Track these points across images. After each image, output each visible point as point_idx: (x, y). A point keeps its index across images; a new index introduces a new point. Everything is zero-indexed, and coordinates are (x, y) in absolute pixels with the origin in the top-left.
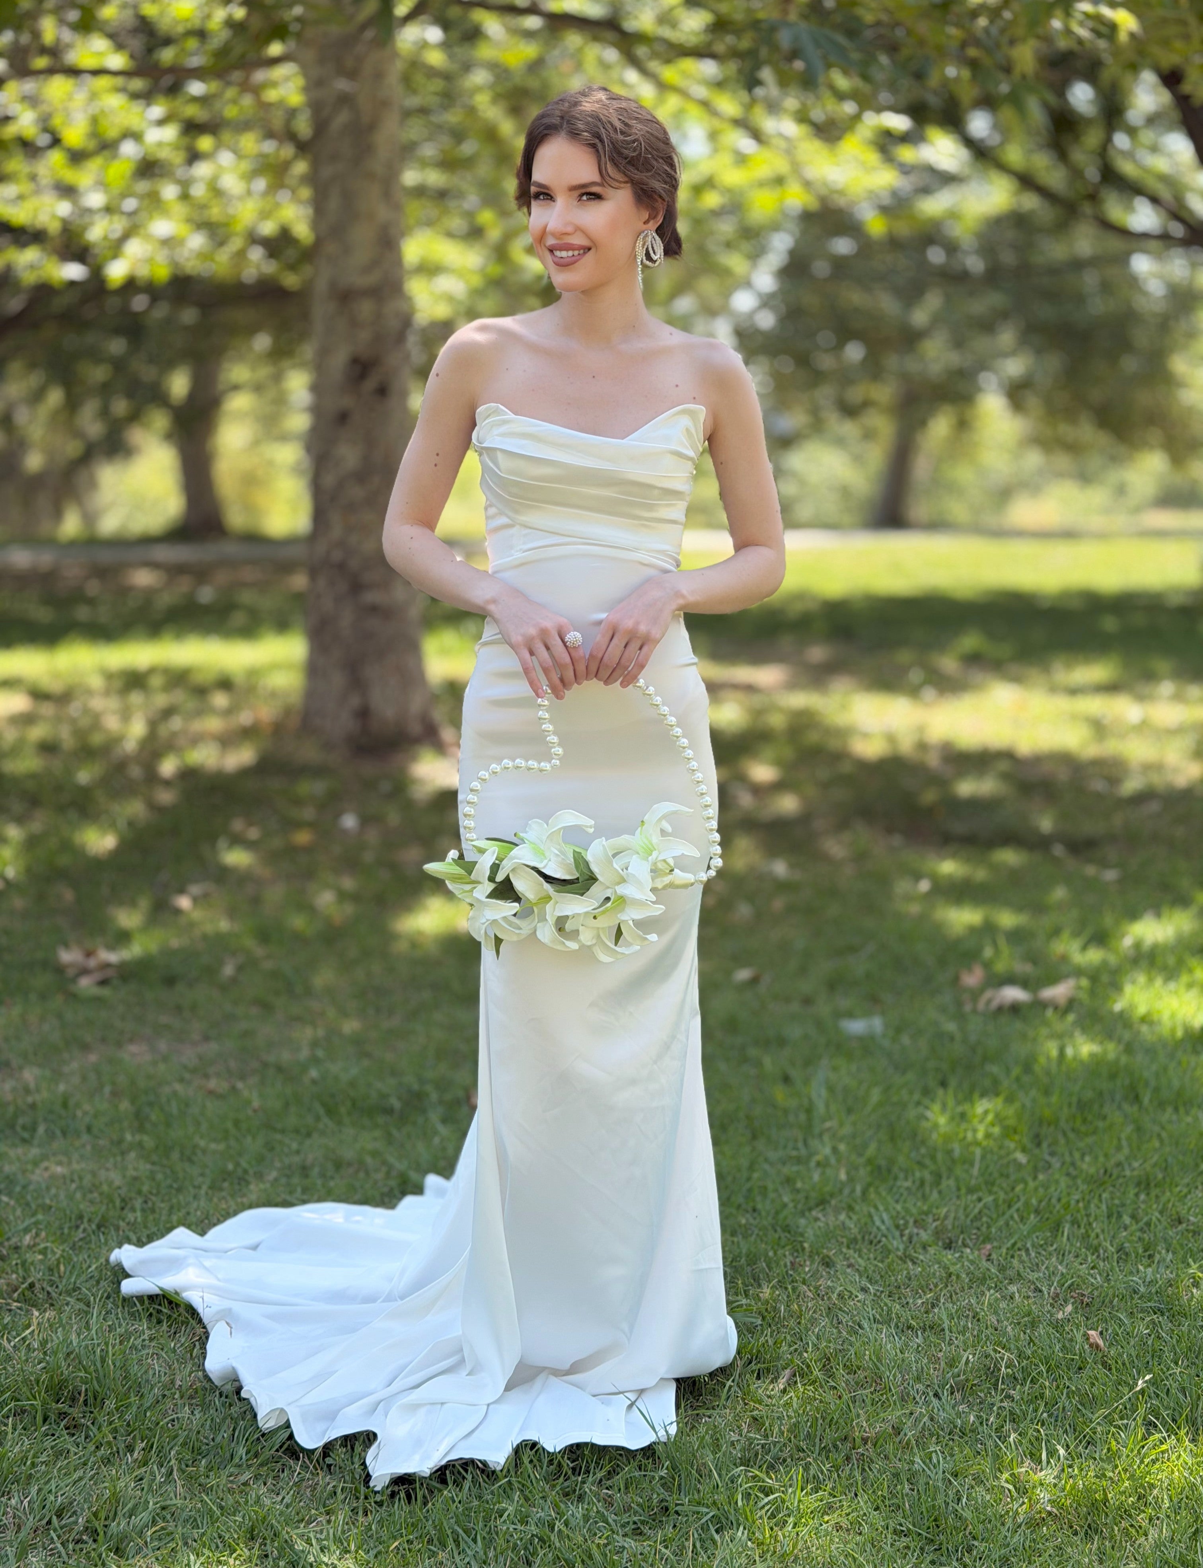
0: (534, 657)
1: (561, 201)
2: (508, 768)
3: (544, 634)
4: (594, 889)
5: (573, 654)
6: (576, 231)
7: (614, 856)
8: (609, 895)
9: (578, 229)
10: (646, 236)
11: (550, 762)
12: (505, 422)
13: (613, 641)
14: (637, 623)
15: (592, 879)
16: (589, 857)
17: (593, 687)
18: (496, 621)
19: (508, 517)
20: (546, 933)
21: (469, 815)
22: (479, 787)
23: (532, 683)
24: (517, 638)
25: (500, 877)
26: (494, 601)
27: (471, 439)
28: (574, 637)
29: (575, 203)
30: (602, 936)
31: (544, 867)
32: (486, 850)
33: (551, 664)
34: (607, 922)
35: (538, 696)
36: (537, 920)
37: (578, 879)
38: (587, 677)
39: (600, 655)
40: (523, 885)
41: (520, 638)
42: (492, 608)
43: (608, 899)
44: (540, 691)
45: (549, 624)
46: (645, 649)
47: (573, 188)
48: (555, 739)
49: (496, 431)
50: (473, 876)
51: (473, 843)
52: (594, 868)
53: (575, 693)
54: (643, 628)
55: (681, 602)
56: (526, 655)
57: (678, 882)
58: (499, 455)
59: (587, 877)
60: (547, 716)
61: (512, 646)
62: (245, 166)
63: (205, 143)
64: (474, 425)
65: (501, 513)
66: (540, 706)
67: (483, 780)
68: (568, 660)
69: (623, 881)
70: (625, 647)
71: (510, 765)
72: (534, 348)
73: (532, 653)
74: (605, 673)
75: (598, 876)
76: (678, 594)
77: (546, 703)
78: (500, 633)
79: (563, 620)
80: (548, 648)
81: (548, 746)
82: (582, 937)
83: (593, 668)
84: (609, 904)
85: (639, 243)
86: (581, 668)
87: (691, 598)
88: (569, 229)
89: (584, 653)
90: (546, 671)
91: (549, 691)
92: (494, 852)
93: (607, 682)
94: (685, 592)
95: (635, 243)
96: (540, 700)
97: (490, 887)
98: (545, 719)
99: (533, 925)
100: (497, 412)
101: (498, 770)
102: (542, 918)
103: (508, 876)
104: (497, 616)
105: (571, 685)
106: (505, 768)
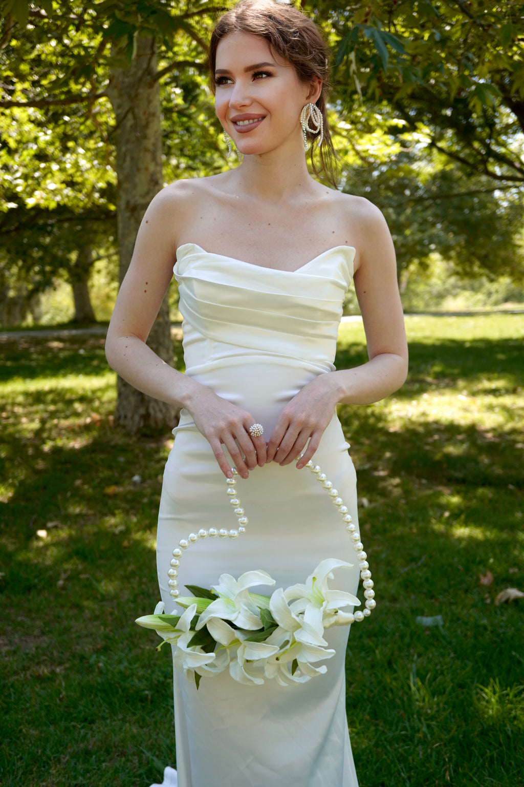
0: (223, 445)
1: (239, 82)
2: (204, 536)
3: (232, 426)
4: (276, 633)
5: (257, 442)
6: (252, 103)
7: (290, 604)
8: (287, 638)
9: (254, 101)
10: (308, 109)
11: (237, 529)
12: (199, 258)
13: (289, 429)
14: (309, 416)
15: (275, 625)
16: (272, 608)
17: (272, 468)
18: (192, 414)
19: (201, 332)
20: (237, 672)
21: (173, 576)
22: (180, 553)
23: (222, 466)
24: (210, 430)
25: (199, 627)
26: (190, 398)
27: (172, 273)
28: (257, 428)
29: (251, 82)
30: (283, 669)
31: (235, 619)
32: (189, 606)
33: (238, 451)
34: (287, 660)
35: (227, 477)
36: (229, 660)
37: (263, 628)
38: (267, 461)
39: (278, 442)
40: (218, 634)
41: (212, 430)
42: (188, 403)
43: (287, 642)
44: (229, 473)
45: (236, 418)
46: (315, 436)
47: (248, 69)
48: (241, 510)
49: (192, 265)
50: (177, 627)
51: (177, 600)
52: (276, 617)
53: (256, 472)
54: (313, 420)
55: (342, 396)
56: (217, 442)
57: (341, 621)
58: (195, 284)
59: (269, 625)
60: (234, 492)
61: (205, 436)
62: (89, 154)
63: (71, 144)
64: (174, 260)
65: (195, 329)
66: (228, 484)
67: (183, 547)
68: (252, 447)
69: (298, 626)
70: (299, 435)
71: (206, 534)
72: (223, 202)
73: (222, 441)
74: (281, 457)
75: (279, 624)
76: (340, 390)
77: (234, 482)
78: (194, 423)
79: (247, 414)
80: (235, 437)
81: (235, 517)
82: (267, 674)
83: (272, 452)
84: (288, 647)
85: (303, 114)
86: (263, 453)
87: (349, 393)
88: (247, 102)
89: (263, 441)
90: (234, 457)
91: (237, 472)
92: (194, 608)
93: (282, 463)
94: (344, 388)
95: (300, 114)
96: (228, 480)
97: (190, 636)
98: (233, 495)
99: (226, 664)
100: (192, 250)
101: (196, 538)
102: (234, 658)
103: (206, 624)
104: (192, 410)
105: (254, 466)
106: (201, 536)
